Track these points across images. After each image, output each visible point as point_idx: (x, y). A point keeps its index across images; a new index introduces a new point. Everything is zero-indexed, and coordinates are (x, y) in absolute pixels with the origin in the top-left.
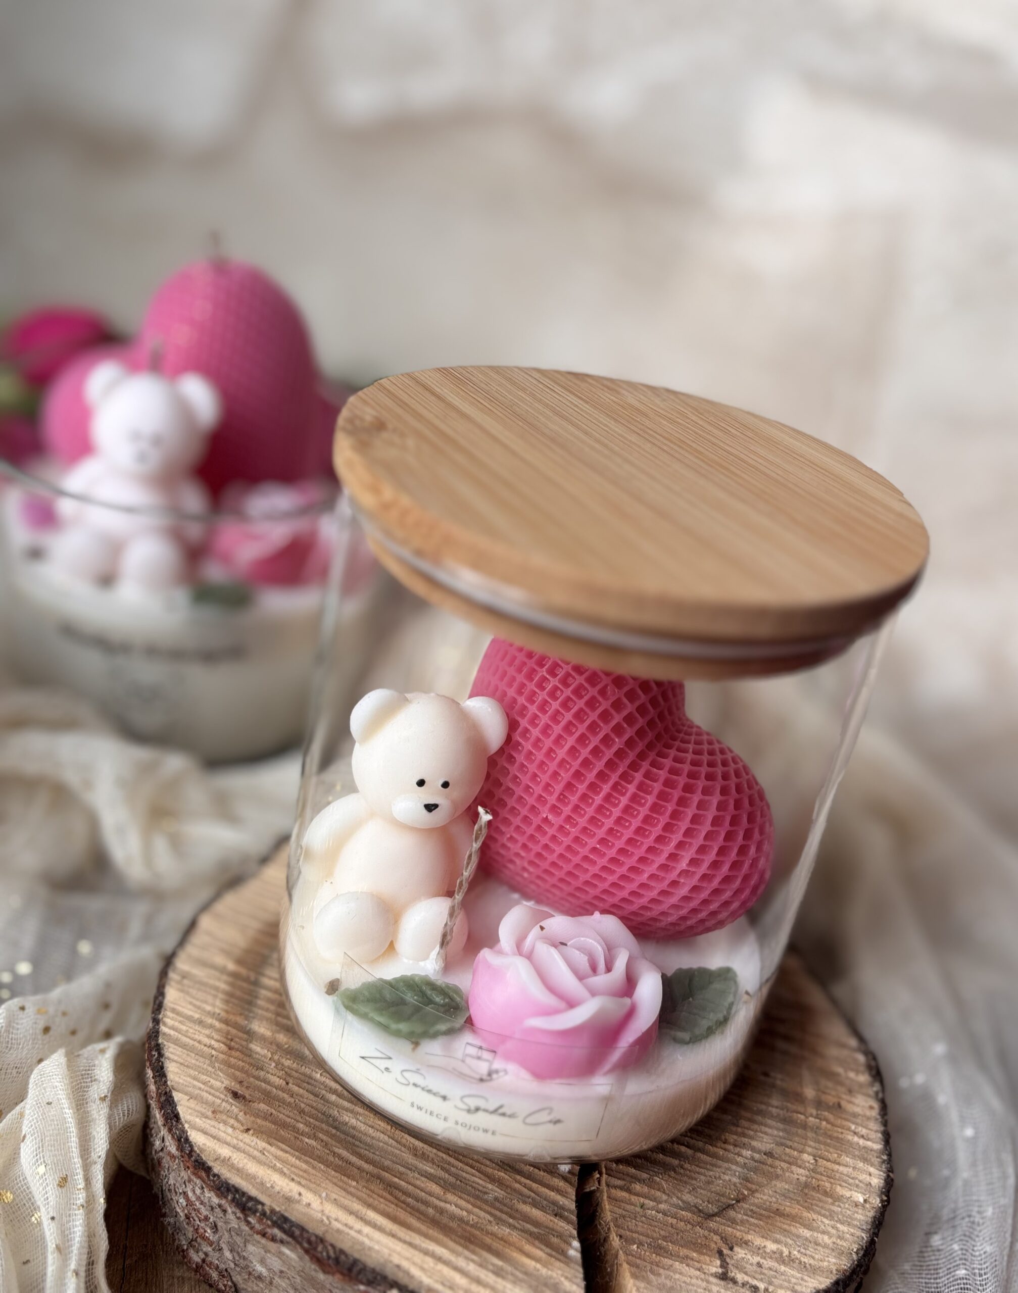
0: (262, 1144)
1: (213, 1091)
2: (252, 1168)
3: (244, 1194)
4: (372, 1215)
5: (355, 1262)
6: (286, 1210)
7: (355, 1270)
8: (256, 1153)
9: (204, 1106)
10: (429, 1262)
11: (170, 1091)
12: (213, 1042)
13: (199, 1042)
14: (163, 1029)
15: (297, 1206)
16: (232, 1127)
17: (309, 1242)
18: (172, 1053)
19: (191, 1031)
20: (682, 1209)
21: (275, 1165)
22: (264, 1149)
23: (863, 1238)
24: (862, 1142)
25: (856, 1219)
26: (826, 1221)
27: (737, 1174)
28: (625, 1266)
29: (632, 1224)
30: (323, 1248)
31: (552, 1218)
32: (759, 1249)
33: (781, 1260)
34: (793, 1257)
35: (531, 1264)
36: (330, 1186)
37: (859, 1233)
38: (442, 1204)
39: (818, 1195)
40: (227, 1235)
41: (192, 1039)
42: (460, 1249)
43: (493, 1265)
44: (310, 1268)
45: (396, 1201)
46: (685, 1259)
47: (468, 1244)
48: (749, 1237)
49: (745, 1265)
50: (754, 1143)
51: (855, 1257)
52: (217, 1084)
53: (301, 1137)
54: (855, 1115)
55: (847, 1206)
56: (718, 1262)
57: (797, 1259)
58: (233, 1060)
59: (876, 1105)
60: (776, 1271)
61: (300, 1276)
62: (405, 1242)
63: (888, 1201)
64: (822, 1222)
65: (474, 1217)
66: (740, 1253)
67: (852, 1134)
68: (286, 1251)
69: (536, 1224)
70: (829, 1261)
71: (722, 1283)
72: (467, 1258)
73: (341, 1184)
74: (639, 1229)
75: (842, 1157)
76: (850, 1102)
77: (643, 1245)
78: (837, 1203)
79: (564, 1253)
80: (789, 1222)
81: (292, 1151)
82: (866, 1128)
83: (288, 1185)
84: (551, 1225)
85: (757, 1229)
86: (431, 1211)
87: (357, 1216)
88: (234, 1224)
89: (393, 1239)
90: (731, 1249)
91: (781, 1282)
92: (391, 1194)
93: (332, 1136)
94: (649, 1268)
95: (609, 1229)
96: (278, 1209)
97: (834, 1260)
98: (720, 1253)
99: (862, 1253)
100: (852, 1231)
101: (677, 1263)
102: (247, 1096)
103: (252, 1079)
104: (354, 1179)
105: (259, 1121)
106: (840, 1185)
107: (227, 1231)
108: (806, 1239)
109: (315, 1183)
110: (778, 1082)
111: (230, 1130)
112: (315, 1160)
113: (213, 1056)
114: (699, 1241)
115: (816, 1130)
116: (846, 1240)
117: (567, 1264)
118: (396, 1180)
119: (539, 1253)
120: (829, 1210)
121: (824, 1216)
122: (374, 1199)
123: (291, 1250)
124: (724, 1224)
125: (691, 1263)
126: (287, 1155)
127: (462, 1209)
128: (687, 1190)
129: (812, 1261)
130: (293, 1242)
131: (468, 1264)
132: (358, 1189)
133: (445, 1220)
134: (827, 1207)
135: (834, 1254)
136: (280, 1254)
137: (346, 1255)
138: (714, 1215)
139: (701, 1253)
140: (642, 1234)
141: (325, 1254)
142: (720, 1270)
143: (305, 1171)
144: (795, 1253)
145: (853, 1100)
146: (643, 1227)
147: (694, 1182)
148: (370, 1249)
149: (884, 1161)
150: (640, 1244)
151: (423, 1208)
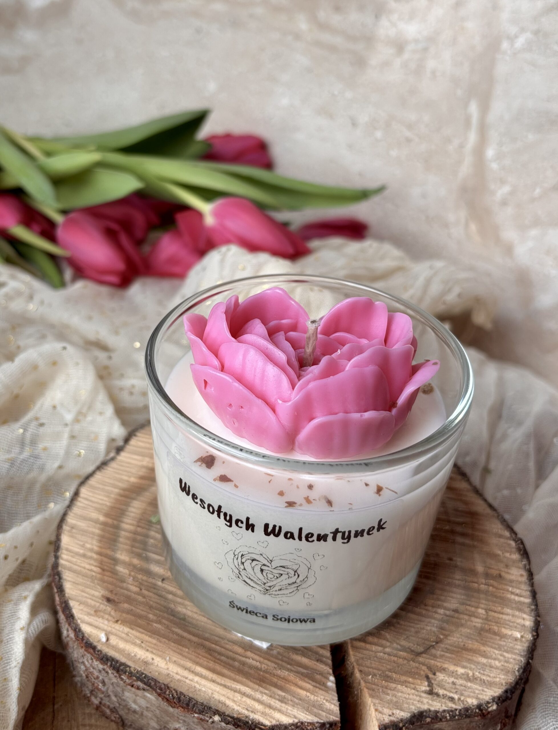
0: (127, 630)
1: (94, 598)
2: (122, 645)
3: (117, 661)
4: (199, 669)
5: (190, 699)
6: (144, 669)
7: (191, 705)
8: (124, 635)
9: (89, 608)
10: (238, 697)
11: (68, 601)
12: (93, 568)
13: (84, 568)
14: (61, 562)
15: (152, 667)
16: (107, 620)
17: (161, 689)
18: (68, 576)
19: (79, 561)
20: (400, 651)
21: (136, 642)
22: (128, 632)
23: (522, 661)
24: (517, 598)
25: (516, 649)
26: (497, 652)
27: (435, 625)
28: (366, 690)
29: (368, 663)
30: (169, 692)
31: (315, 663)
32: (453, 673)
33: (468, 679)
34: (476, 676)
35: (303, 693)
36: (171, 653)
37: (518, 658)
38: (244, 659)
39: (489, 635)
40: (111, 687)
41: (79, 566)
42: (257, 687)
43: (279, 695)
44: (163, 704)
45: (214, 659)
46: (404, 683)
47: (262, 683)
48: (446, 666)
49: (444, 683)
50: (446, 604)
51: (517, 673)
52: (97, 594)
53: (151, 623)
54: (511, 581)
55: (509, 640)
56: (426, 683)
57: (478, 677)
58: (106, 578)
59: (525, 573)
60: (465, 686)
61: (159, 710)
62: (221, 685)
63: (538, 635)
64: (493, 652)
65: (265, 666)
66: (440, 676)
67: (510, 593)
68: (148, 695)
69: (305, 667)
70: (500, 678)
71: (430, 696)
72: (261, 692)
73: (178, 651)
74: (373, 666)
75: (504, 609)
76: (508, 573)
77: (376, 676)
78: (503, 639)
79: (324, 685)
80: (471, 654)
81: (146, 632)
82: (519, 588)
83: (145, 654)
84: (315, 667)
85: (451, 660)
86: (236, 664)
87: (190, 671)
88: (114, 680)
89: (213, 683)
90: (434, 674)
91: (469, 693)
92: (210, 655)
93: (171, 621)
94: (381, 690)
95: (353, 667)
96: (139, 669)
97: (503, 677)
98: (427, 677)
99: (521, 671)
100: (514, 656)
101: (399, 686)
102: (116, 600)
103: (118, 589)
104: (186, 647)
105: (124, 615)
106: (504, 627)
107: (111, 684)
108: (484, 664)
109: (161, 651)
110: (459, 564)
111: (106, 622)
112: (161, 637)
113: (93, 576)
114: (413, 670)
115: (486, 593)
116: (510, 663)
117: (326, 691)
118: (213, 646)
119: (308, 686)
120: (498, 644)
121: (495, 648)
122: (200, 659)
123: (151, 694)
124: (429, 659)
125: (408, 685)
126: (143, 635)
127: (257, 661)
128: (402, 639)
129: (488, 678)
130: (151, 689)
131: (263, 696)
132: (189, 653)
133: (246, 669)
134: (496, 642)
135: (503, 673)
136: (144, 697)
137: (185, 696)
138: (421, 653)
139: (416, 678)
140: (375, 669)
141: (171, 696)
142: (428, 689)
143: (155, 644)
144: (477, 673)
145: (509, 571)
146: (375, 664)
147: (407, 632)
148: (199, 690)
149: (532, 610)
150: (374, 675)
151: (231, 662)
